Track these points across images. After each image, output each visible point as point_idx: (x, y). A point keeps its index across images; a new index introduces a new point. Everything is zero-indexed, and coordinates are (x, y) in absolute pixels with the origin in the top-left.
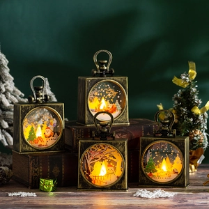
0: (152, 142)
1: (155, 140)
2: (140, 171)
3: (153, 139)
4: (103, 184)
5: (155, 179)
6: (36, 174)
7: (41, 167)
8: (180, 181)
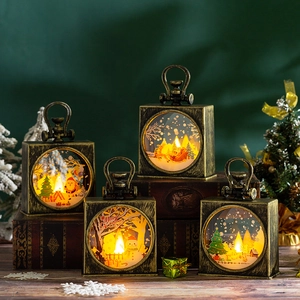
0: (218, 207)
1: (222, 205)
2: (200, 252)
3: (220, 202)
4: (122, 266)
5: (223, 265)
6: (22, 248)
7: (30, 238)
8: (261, 269)
